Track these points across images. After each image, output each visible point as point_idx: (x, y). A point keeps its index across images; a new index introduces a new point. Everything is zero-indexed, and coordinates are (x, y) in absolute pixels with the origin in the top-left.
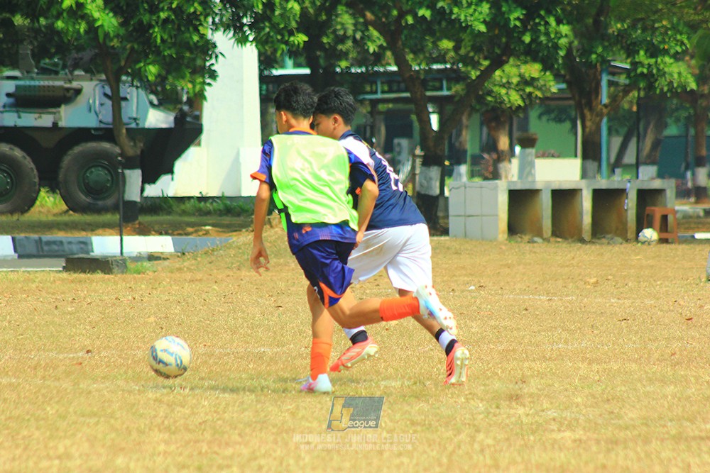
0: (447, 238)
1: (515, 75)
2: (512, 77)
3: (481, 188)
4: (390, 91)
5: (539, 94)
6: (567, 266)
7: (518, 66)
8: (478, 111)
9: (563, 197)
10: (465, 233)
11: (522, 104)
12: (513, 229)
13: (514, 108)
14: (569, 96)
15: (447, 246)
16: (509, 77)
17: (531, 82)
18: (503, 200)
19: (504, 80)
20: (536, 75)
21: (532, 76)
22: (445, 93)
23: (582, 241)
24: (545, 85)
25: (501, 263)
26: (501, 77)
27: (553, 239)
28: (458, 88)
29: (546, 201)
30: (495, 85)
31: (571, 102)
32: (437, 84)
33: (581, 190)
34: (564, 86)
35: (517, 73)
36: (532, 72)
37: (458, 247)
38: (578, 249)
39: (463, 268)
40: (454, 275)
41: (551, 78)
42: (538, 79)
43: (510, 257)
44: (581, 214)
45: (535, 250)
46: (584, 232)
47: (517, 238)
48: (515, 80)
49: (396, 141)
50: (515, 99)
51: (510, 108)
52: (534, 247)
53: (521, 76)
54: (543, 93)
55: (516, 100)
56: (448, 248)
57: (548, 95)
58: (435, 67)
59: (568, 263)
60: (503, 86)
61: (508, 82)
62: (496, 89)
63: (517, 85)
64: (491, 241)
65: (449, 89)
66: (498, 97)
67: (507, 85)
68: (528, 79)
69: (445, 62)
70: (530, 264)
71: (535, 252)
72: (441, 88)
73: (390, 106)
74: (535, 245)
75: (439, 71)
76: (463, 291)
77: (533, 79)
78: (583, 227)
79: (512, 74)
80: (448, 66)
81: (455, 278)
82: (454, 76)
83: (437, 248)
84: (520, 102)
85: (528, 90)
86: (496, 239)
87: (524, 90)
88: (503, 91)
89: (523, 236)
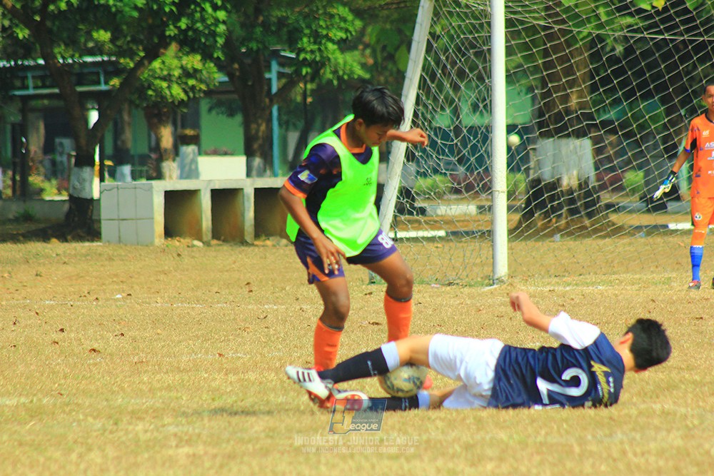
0: (99, 244)
1: (176, 67)
2: (173, 70)
3: (135, 188)
4: (44, 86)
5: (203, 87)
6: (227, 271)
7: (179, 58)
8: (137, 106)
9: (224, 198)
10: (120, 237)
11: (185, 98)
12: (169, 232)
13: (176, 103)
14: (233, 89)
15: (99, 252)
16: (170, 69)
17: (194, 74)
18: (159, 202)
19: (165, 73)
20: (199, 66)
21: (195, 67)
22: (103, 87)
23: (243, 242)
24: (209, 78)
25: (157, 269)
26: (162, 70)
27: (214, 242)
28: (115, 82)
29: (206, 202)
30: (156, 78)
31: (235, 96)
32: (95, 78)
33: (242, 189)
34: (226, 79)
35: (179, 65)
36: (195, 64)
37: (111, 252)
38: (240, 253)
39: (116, 275)
40: (104, 284)
41: (215, 69)
42: (200, 71)
43: (167, 262)
44: (243, 215)
45: (193, 254)
46: (246, 233)
47: (175, 242)
48: (177, 73)
49: (57, 140)
50: (177, 92)
51: (173, 102)
52: (193, 251)
53: (182, 67)
54: (208, 85)
55: (178, 94)
56: (100, 255)
57: (212, 87)
58: (89, 59)
59: (228, 268)
60: (164, 79)
61: (169, 75)
62: (157, 82)
63: (179, 78)
64: (147, 246)
65: (106, 83)
66: (159, 92)
67: (167, 78)
68: (191, 71)
69: (101, 54)
70: (187, 270)
71: (193, 257)
72: (98, 83)
73: (46, 102)
74: (195, 249)
75: (94, 63)
76: (107, 300)
77: (196, 70)
78: (246, 228)
79: (173, 66)
80: (106, 58)
81: (104, 287)
82: (111, 70)
83: (88, 255)
84: (183, 96)
85: (191, 82)
86: (152, 243)
87: (186, 83)
88: (164, 84)
89: (182, 240)
